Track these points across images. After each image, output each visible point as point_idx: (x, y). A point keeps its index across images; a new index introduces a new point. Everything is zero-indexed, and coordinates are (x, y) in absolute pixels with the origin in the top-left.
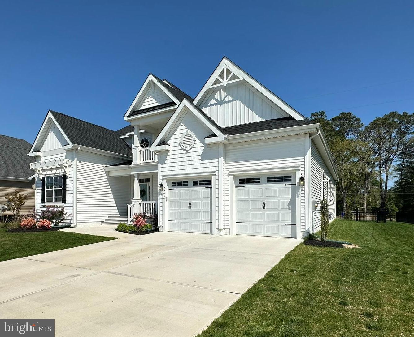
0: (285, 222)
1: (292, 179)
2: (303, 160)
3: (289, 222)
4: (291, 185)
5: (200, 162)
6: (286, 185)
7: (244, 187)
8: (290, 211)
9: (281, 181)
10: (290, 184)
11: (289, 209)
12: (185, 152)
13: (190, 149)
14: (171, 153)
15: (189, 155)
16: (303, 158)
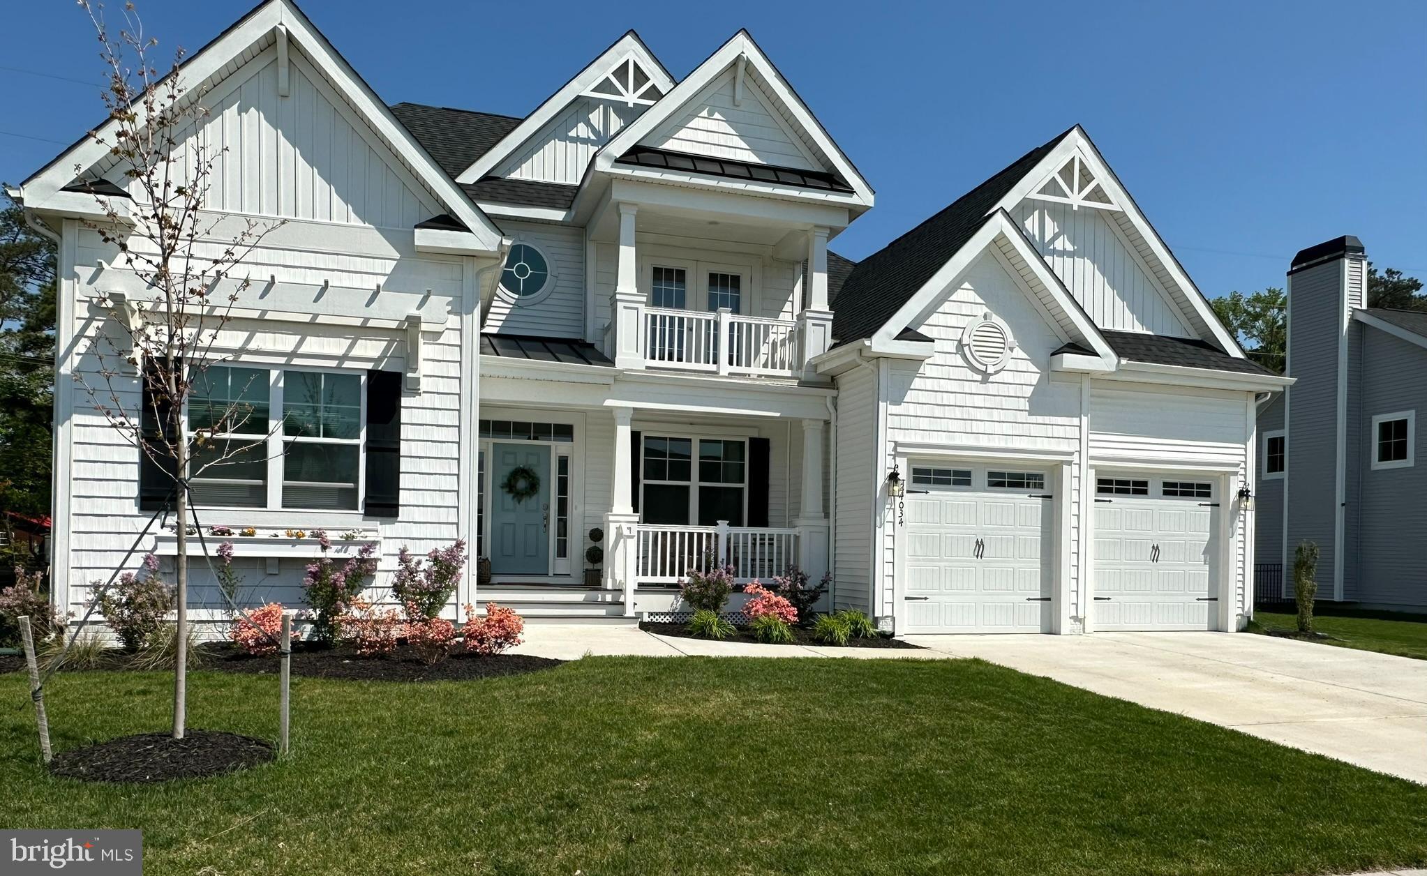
0: (1196, 595)
1: (1213, 490)
2: (1242, 452)
3: (1204, 595)
4: (1212, 505)
5: (1023, 417)
6: (1200, 505)
7: (1110, 501)
8: (1207, 567)
9: (1191, 494)
10: (1209, 503)
11: (1205, 564)
12: (979, 378)
13: (997, 372)
14: (926, 369)
15: (992, 389)
16: (1244, 446)
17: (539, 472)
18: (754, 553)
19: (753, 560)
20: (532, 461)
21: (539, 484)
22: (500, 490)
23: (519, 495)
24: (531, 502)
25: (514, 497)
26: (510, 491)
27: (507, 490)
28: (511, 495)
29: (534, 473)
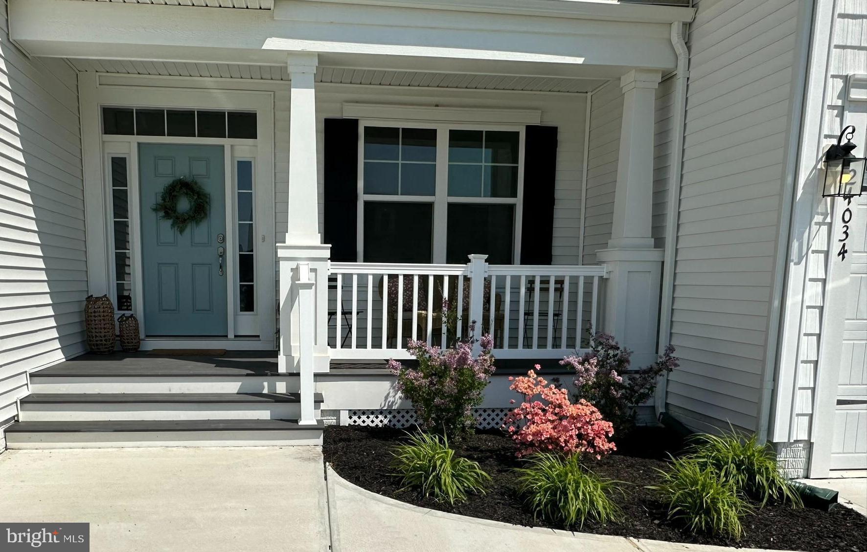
17: (209, 187)
18: (529, 301)
19: (529, 314)
20: (199, 169)
21: (208, 203)
22: (153, 215)
23: (181, 222)
24: (200, 232)
25: (173, 225)
26: (167, 215)
27: (162, 214)
28: (169, 222)
29: (200, 188)
